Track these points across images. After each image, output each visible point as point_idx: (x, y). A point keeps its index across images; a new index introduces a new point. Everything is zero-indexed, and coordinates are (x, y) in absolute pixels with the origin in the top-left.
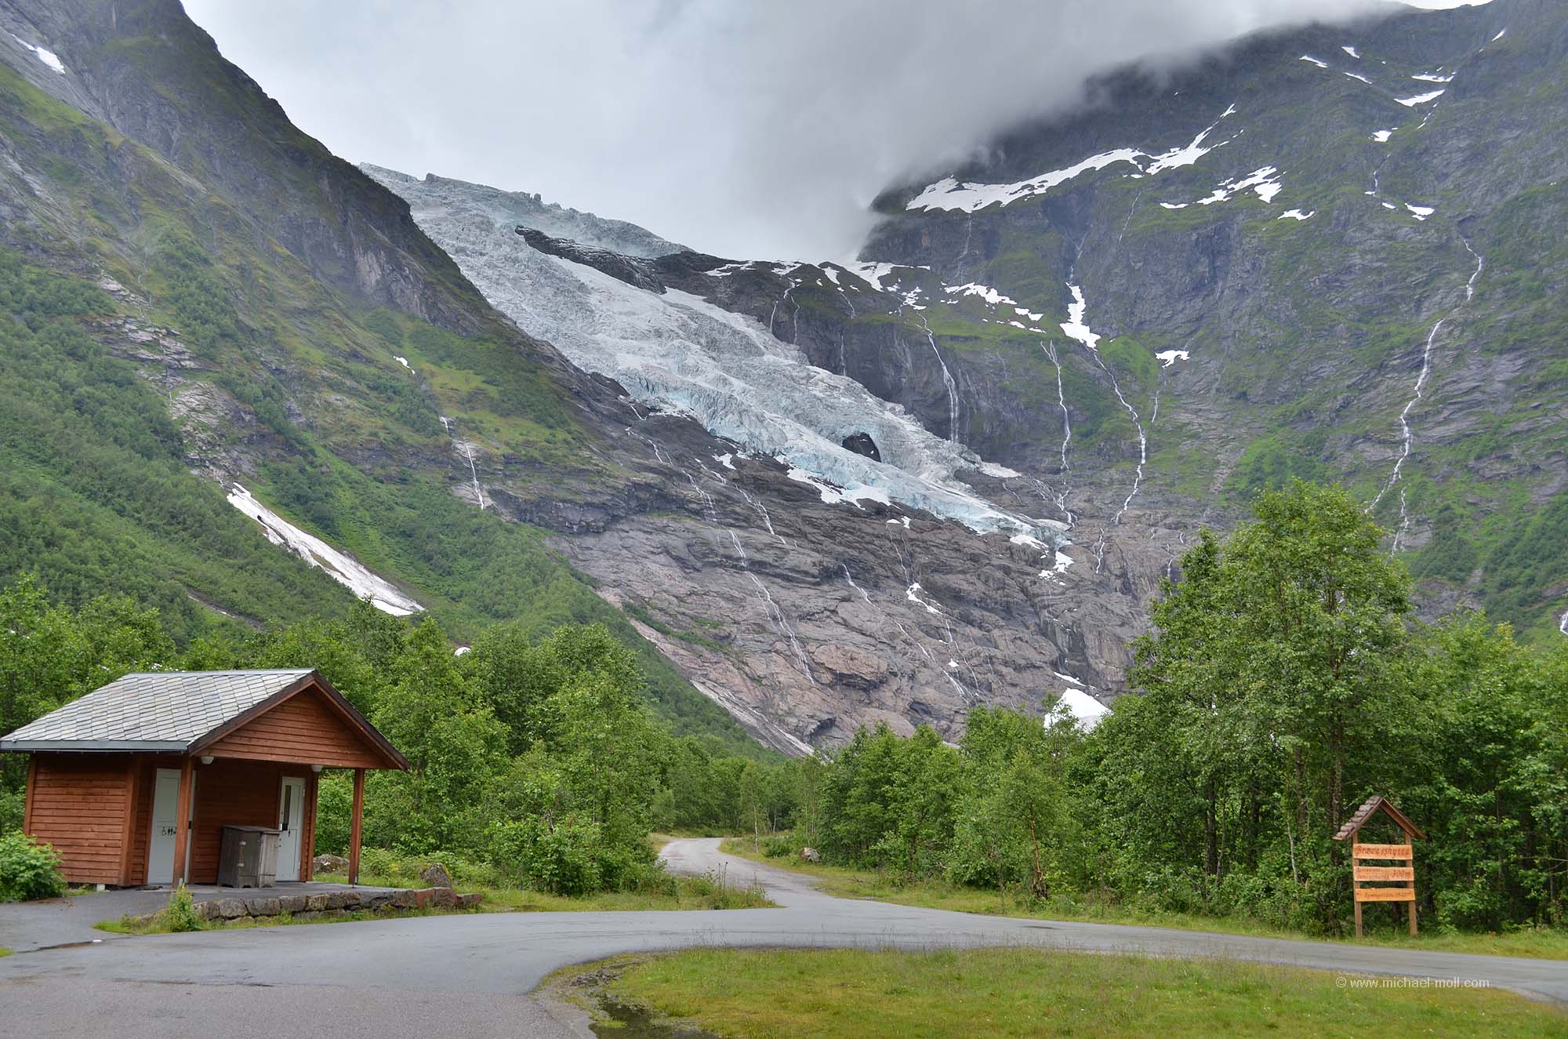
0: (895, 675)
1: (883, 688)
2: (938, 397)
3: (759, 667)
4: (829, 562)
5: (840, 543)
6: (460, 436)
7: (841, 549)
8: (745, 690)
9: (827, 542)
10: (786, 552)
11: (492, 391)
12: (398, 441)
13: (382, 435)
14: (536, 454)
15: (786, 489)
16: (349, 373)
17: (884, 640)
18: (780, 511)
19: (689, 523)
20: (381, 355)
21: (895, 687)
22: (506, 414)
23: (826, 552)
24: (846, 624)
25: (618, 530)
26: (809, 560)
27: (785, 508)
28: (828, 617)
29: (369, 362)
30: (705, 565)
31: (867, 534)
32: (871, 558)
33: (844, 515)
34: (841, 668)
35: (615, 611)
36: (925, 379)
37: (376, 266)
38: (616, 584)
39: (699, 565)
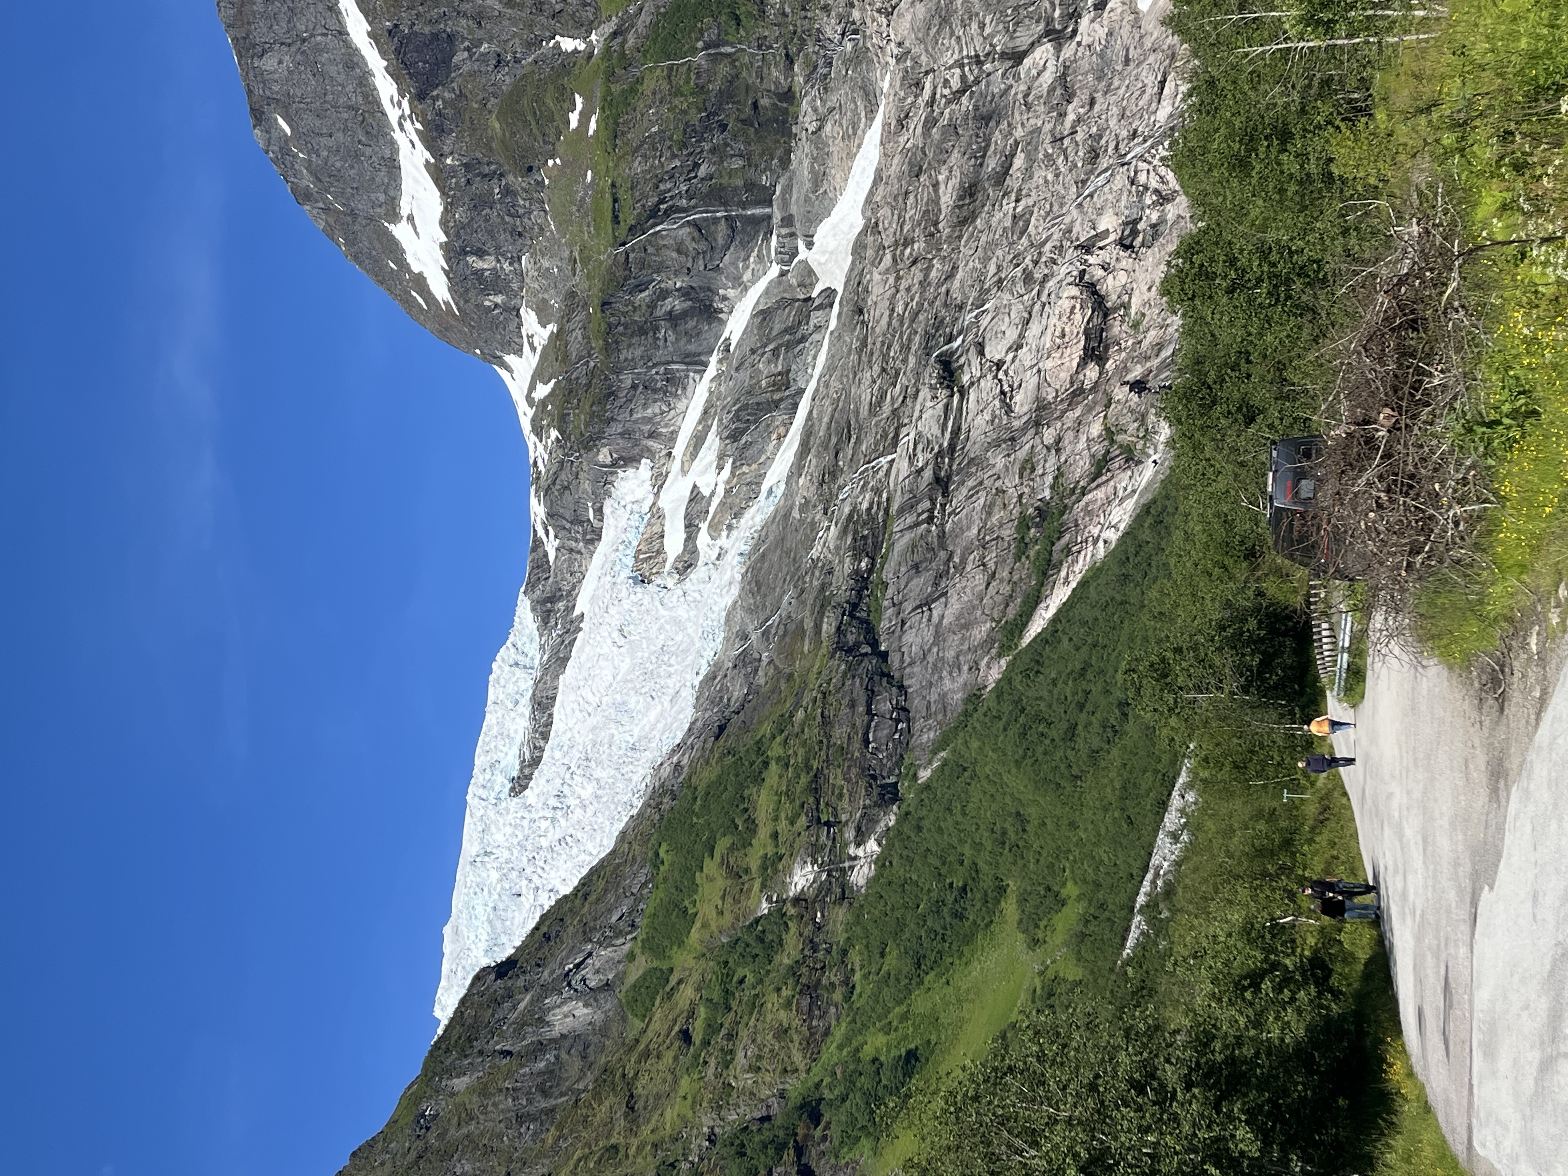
0: (1082, 273)
1: (1102, 289)
2: (696, 234)
3: (1081, 467)
4: (931, 375)
5: (905, 361)
6: (785, 886)
7: (912, 360)
8: (1112, 483)
9: (902, 380)
10: (919, 434)
11: (722, 845)
12: (793, 971)
13: (785, 992)
14: (804, 780)
15: (834, 440)
16: (706, 1043)
17: (1035, 292)
18: (864, 448)
19: (888, 574)
20: (687, 993)
21: (1100, 273)
22: (752, 826)
23: (917, 380)
24: (1017, 346)
25: (902, 669)
26: (929, 404)
27: (859, 441)
28: (1006, 373)
29: (692, 1014)
30: (943, 546)
31: (889, 324)
32: (921, 317)
33: (864, 358)
34: (1076, 352)
35: (1011, 665)
36: (674, 255)
37: (565, 1009)
38: (975, 667)
39: (943, 555)
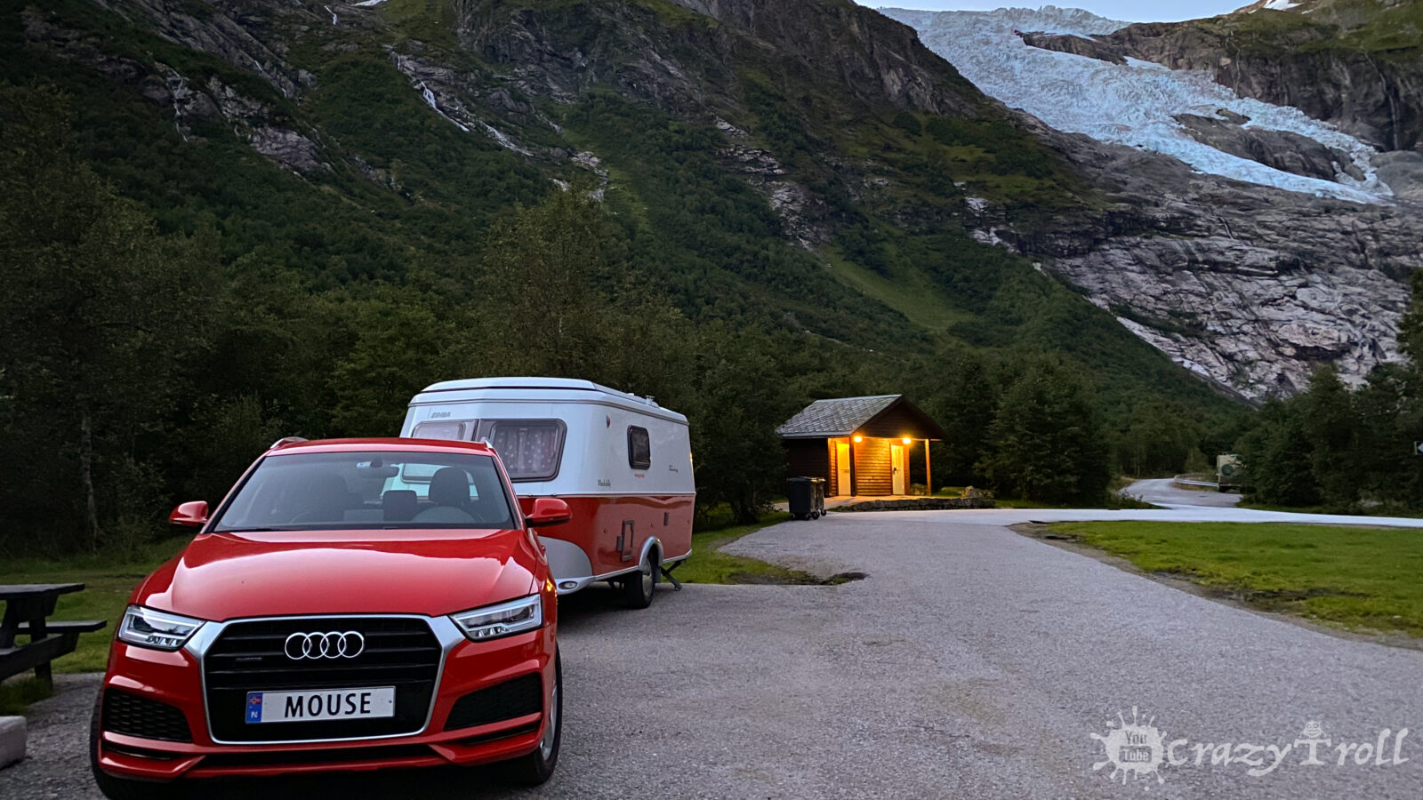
0: (1356, 344)
1: (1347, 356)
2: (1380, 104)
3: (1229, 346)
4: (1285, 256)
5: (1294, 240)
6: (970, 195)
7: (1295, 245)
8: (1219, 365)
9: (1282, 240)
10: (1246, 252)
11: (991, 157)
12: (925, 203)
13: (913, 200)
14: (1030, 200)
15: (1241, 201)
16: (885, 160)
17: (1343, 316)
18: (1236, 219)
19: (1158, 239)
20: (909, 145)
21: (1357, 354)
22: (1003, 173)
23: (1282, 249)
24: (1305, 306)
25: (1099, 250)
26: (1266, 257)
27: (1240, 216)
28: (1288, 301)
29: (900, 150)
30: (1175, 270)
31: (1320, 230)
32: (1324, 249)
33: (1295, 216)
34: (1302, 341)
35: (1105, 312)
36: (1364, 91)
37: (897, 80)
38: (1104, 291)
39: (1170, 270)
